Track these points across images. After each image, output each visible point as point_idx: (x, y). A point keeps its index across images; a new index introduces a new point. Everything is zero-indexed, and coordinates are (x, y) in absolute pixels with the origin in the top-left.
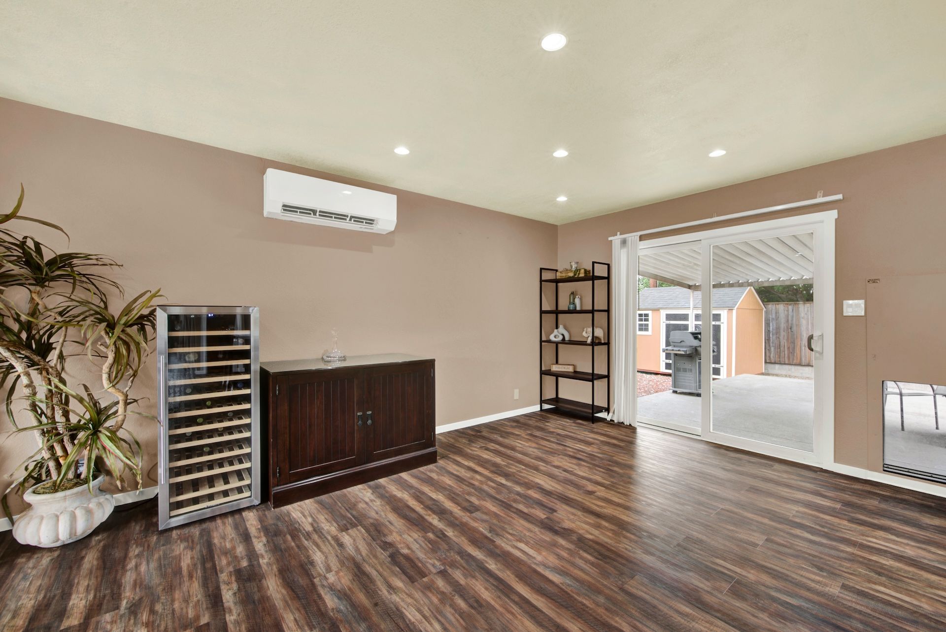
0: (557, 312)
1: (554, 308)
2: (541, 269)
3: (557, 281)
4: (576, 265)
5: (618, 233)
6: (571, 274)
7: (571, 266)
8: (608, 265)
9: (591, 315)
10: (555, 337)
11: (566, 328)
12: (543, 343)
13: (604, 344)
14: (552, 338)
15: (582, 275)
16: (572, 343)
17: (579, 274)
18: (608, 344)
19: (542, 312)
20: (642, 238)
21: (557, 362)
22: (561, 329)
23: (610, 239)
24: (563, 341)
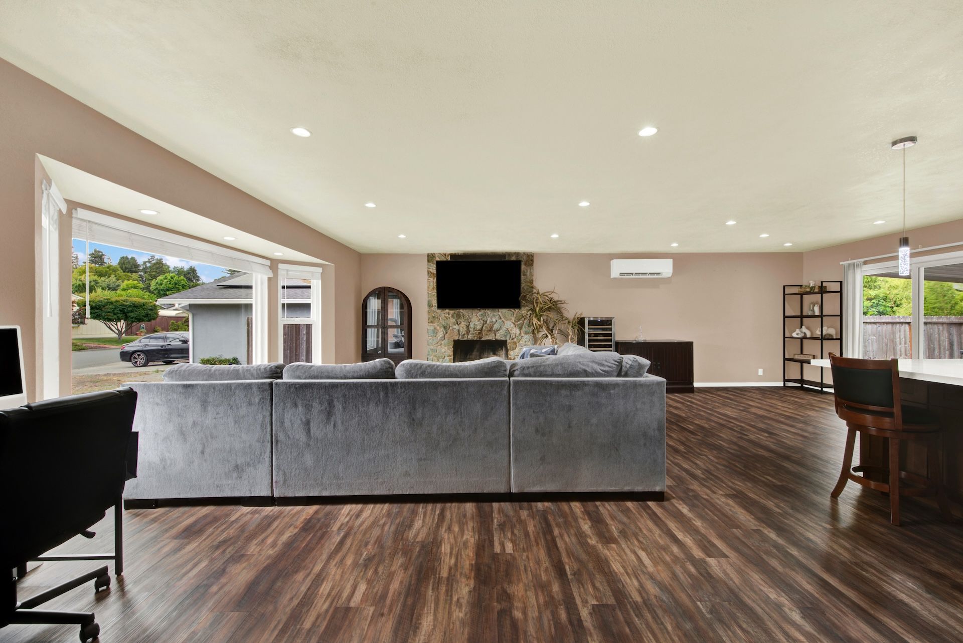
0: (802, 317)
1: (799, 314)
2: (784, 286)
3: (802, 295)
4: (814, 283)
5: (850, 259)
6: (808, 290)
7: (810, 284)
8: (841, 282)
9: (820, 319)
10: (797, 334)
11: (808, 328)
12: (786, 339)
13: (837, 339)
14: (794, 335)
15: (816, 290)
16: (812, 338)
17: (814, 289)
18: (841, 339)
19: (785, 317)
20: (865, 263)
21: (802, 353)
22: (804, 329)
23: (841, 263)
24: (805, 337)
